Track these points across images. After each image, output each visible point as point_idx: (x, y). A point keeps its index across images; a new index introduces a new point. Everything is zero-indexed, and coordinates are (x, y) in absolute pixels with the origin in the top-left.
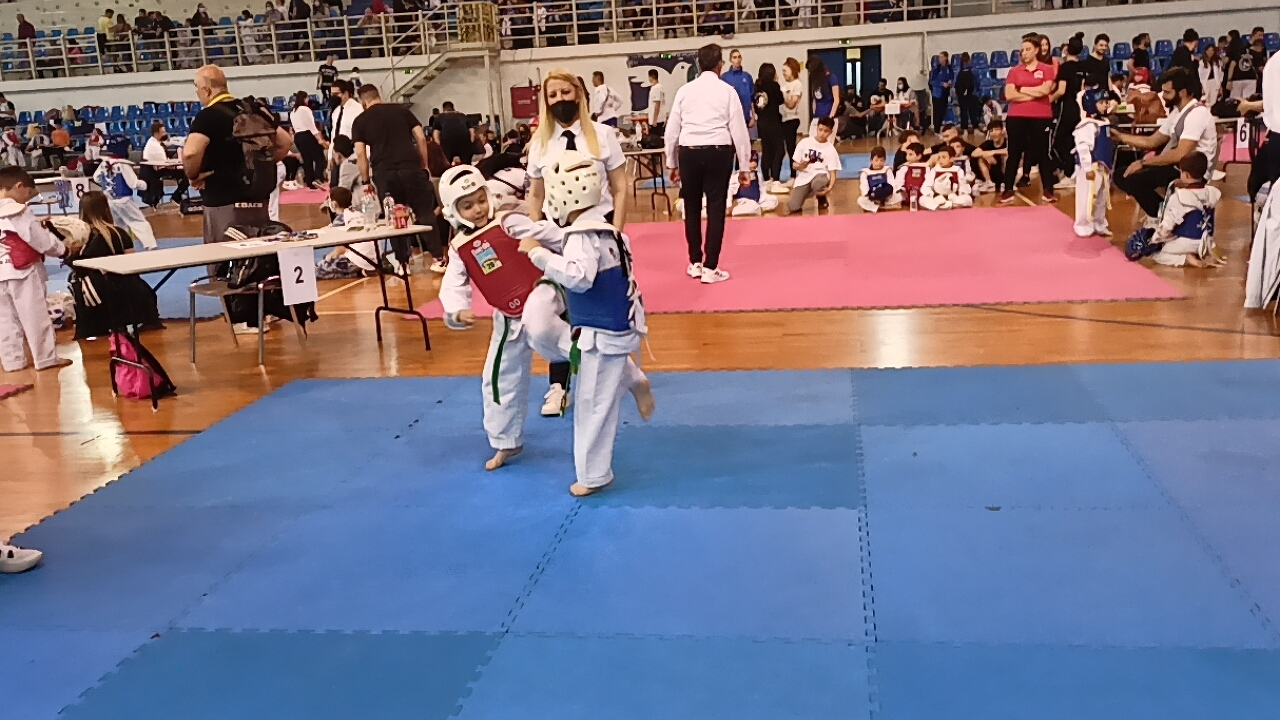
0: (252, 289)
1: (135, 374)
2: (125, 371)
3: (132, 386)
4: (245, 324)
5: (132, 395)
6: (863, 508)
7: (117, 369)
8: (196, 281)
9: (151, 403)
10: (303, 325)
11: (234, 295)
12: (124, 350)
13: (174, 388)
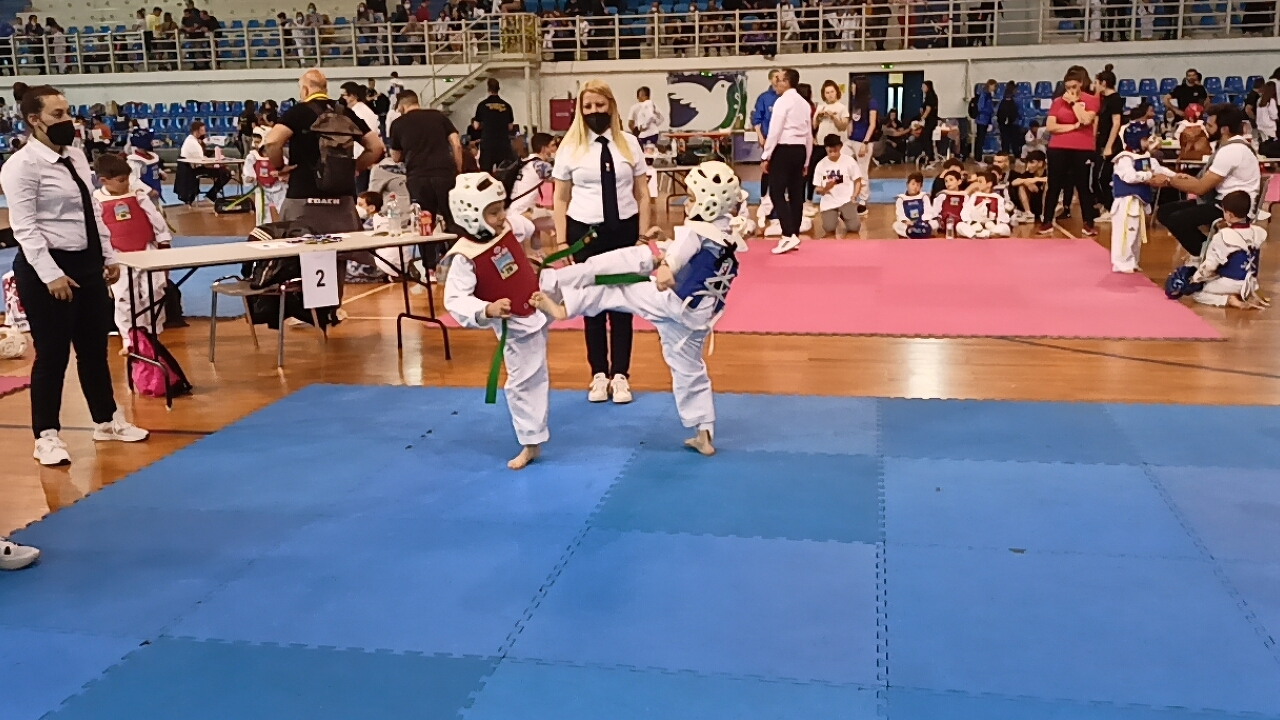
0: (274, 291)
1: (152, 373)
2: (141, 368)
3: (149, 384)
4: (266, 325)
5: (147, 392)
6: (882, 543)
7: (133, 365)
8: (219, 280)
9: (165, 401)
10: (324, 329)
11: (257, 296)
12: (141, 347)
13: (190, 387)
